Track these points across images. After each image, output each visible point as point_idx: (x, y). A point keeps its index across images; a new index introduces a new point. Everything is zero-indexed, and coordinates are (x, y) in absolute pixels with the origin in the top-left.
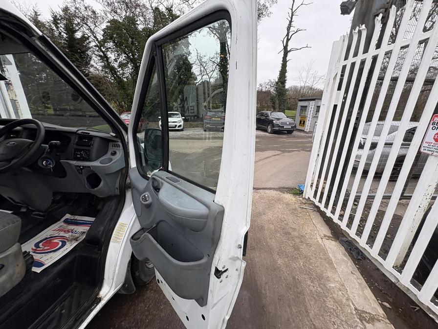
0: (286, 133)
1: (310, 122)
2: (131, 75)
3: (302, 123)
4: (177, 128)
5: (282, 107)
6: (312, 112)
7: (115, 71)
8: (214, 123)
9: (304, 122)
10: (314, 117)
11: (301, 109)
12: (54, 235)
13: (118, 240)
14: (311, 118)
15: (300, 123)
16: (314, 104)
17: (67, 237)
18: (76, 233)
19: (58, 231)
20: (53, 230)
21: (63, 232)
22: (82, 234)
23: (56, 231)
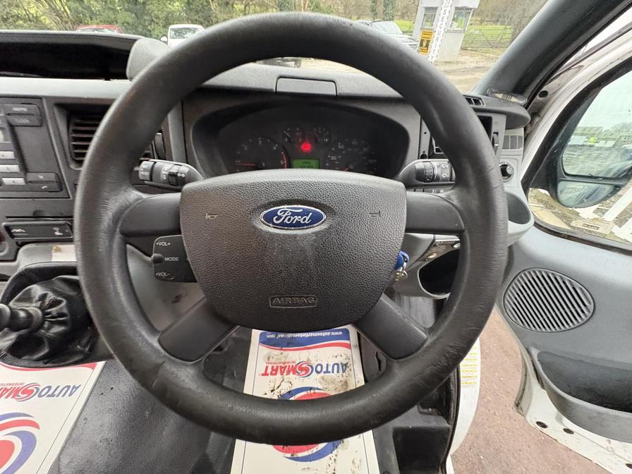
1: (439, 43)
3: (424, 44)
5: (389, 10)
6: (445, 20)
9: (428, 42)
10: (448, 31)
11: (425, 15)
12: (278, 387)
13: (470, 381)
14: (441, 34)
15: (421, 45)
16: (451, 2)
17: (320, 387)
18: (324, 370)
19: (274, 372)
20: (263, 375)
21: (291, 373)
22: (344, 371)
23: (272, 374)
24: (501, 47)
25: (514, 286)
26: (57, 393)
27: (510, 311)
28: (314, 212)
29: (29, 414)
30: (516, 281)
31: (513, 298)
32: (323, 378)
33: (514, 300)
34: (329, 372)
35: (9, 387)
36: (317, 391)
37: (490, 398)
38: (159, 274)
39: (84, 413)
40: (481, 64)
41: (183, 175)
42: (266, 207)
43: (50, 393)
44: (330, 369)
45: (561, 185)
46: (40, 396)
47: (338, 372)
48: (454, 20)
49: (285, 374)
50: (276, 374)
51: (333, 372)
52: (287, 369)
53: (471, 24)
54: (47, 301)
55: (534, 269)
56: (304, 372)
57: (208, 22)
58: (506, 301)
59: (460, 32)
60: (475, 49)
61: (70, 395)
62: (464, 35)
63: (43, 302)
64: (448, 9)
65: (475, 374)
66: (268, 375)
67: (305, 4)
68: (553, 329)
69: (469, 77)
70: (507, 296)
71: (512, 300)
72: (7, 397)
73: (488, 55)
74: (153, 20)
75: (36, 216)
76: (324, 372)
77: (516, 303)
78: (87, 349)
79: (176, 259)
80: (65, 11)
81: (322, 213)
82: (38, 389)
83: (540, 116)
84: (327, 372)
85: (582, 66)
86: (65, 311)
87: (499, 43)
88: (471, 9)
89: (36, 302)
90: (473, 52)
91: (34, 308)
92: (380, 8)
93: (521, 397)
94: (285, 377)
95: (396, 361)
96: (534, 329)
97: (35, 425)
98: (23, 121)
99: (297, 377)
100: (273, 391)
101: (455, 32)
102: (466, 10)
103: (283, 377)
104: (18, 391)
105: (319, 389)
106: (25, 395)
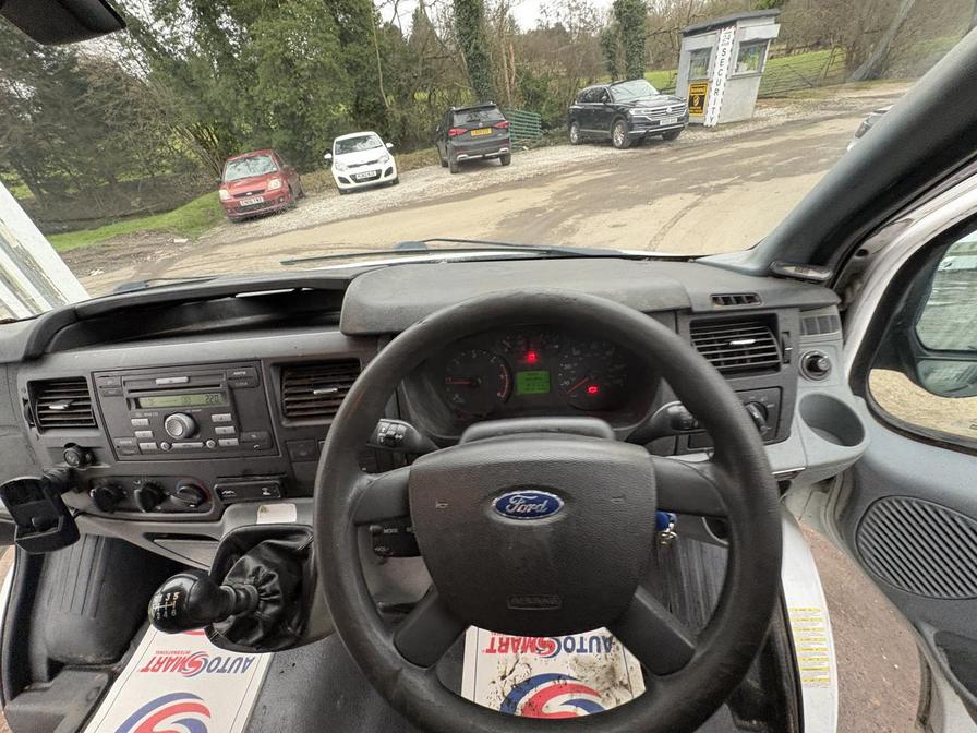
0: (659, 140)
1: (720, 96)
2: (197, 38)
3: (696, 102)
4: (383, 179)
5: (636, 63)
6: (726, 63)
7: (148, 35)
8: (478, 146)
9: (702, 99)
10: (733, 78)
11: (692, 61)
12: (511, 672)
13: (819, 677)
14: (722, 84)
15: (691, 103)
16: (732, 37)
17: (573, 675)
18: (578, 646)
19: (503, 648)
20: (488, 651)
21: (529, 651)
22: (608, 650)
23: (501, 651)
24: (829, 84)
25: (870, 522)
26: (227, 667)
27: (870, 560)
28: (550, 499)
29: (198, 694)
30: (870, 513)
31: (873, 541)
32: (576, 660)
33: (875, 544)
34: (586, 651)
35: (174, 656)
36: (569, 681)
37: (877, 703)
38: (379, 549)
39: (262, 700)
40: (796, 117)
41: (401, 437)
42: (498, 494)
43: (220, 667)
44: (586, 646)
45: (922, 367)
46: (209, 671)
47: (599, 651)
48: (740, 60)
49: (520, 651)
50: (506, 651)
51: (591, 651)
52: (521, 644)
53: (772, 57)
54: (261, 575)
55: (899, 498)
56: (547, 650)
57: (382, 123)
58: (860, 544)
59: (752, 76)
60: (781, 94)
61: (243, 671)
62: (760, 78)
63: (257, 578)
64: (729, 47)
65: (826, 665)
66: (495, 651)
67: (510, 79)
68: (953, 595)
69: (776, 140)
70: (861, 537)
71: (871, 544)
72: (172, 671)
73: (806, 100)
74: (313, 134)
75: (246, 475)
76: (578, 651)
77: (879, 549)
78: (299, 631)
79: (396, 531)
80: (213, 139)
81: (558, 499)
82: (206, 661)
83: (861, 282)
84: (582, 650)
85: (910, 220)
86: (278, 588)
87: (825, 77)
88: (767, 40)
89: (250, 576)
90: (780, 100)
91: (247, 584)
92: (621, 62)
93: (928, 707)
94: (521, 656)
95: (660, 678)
96: (918, 592)
97: (206, 712)
98: (242, 384)
99: (538, 657)
100: (503, 678)
101: (744, 76)
102: (759, 44)
103: (517, 656)
104: (184, 661)
105: (571, 678)
106: (193, 669)
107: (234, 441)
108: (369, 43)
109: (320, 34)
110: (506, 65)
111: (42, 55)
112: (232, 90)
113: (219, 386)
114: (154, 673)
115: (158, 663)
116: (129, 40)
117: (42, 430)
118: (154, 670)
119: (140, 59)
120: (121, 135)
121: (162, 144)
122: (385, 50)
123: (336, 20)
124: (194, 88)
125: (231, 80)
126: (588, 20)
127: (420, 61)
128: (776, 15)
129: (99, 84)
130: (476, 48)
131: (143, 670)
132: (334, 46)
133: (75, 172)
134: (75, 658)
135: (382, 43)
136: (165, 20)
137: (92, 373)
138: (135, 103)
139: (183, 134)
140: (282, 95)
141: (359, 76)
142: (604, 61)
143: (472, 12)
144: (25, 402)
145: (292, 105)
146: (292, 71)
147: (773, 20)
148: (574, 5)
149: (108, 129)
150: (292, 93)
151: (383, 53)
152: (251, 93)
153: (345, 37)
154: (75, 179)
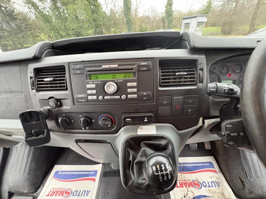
5: (170, 26)
6: (194, 27)
10: (196, 31)
12: (187, 195)
16: (195, 20)
17: (210, 195)
21: (191, 187)
22: (219, 186)
23: (181, 187)
26: (80, 194)
32: (209, 190)
34: (211, 187)
35: (59, 190)
38: (230, 143)
44: (211, 185)
46: (73, 196)
47: (215, 186)
48: (197, 26)
49: (188, 187)
50: (183, 187)
51: (213, 187)
52: (187, 184)
56: (197, 186)
59: (200, 31)
61: (87, 195)
62: (202, 31)
64: (194, 23)
66: (179, 187)
67: (137, 27)
75: (136, 112)
80: (53, 37)
82: (72, 192)
84: (209, 186)
88: (204, 22)
92: (167, 25)
94: (189, 189)
98: (144, 69)
99: (195, 189)
100: (185, 197)
101: (198, 31)
102: (202, 23)
103: (187, 189)
104: (63, 192)
105: (210, 197)
106: (67, 195)
107: (135, 96)
108: (99, 14)
109: (86, 10)
110: (136, 23)
111: (4, 9)
112: (60, 23)
113: (132, 69)
114: (52, 197)
115: (53, 192)
116: (31, 7)
117: (38, 91)
118: (51, 195)
119: (34, 13)
120: (26, 33)
121: (38, 37)
122: (103, 16)
123: (91, 7)
124: (49, 22)
125: (60, 21)
126: (156, 15)
127: (113, 20)
128: (207, 16)
129: (21, 18)
130: (129, 18)
131: (47, 196)
132: (90, 14)
133: (11, 42)
134: (20, 191)
135: (103, 15)
136: (42, 2)
137: (69, 63)
138: (31, 25)
139: (45, 34)
140: (74, 26)
141: (96, 23)
142: (162, 24)
143: (128, 9)
144: (31, 78)
145: (77, 29)
146: (78, 20)
147: (205, 17)
148: (153, 11)
149: (22, 31)
150: (78, 25)
151: (103, 17)
152: (65, 24)
153: (93, 12)
154: (11, 45)
